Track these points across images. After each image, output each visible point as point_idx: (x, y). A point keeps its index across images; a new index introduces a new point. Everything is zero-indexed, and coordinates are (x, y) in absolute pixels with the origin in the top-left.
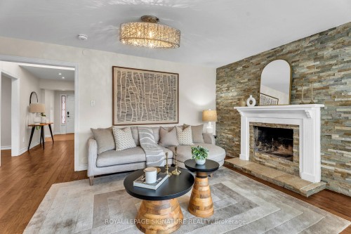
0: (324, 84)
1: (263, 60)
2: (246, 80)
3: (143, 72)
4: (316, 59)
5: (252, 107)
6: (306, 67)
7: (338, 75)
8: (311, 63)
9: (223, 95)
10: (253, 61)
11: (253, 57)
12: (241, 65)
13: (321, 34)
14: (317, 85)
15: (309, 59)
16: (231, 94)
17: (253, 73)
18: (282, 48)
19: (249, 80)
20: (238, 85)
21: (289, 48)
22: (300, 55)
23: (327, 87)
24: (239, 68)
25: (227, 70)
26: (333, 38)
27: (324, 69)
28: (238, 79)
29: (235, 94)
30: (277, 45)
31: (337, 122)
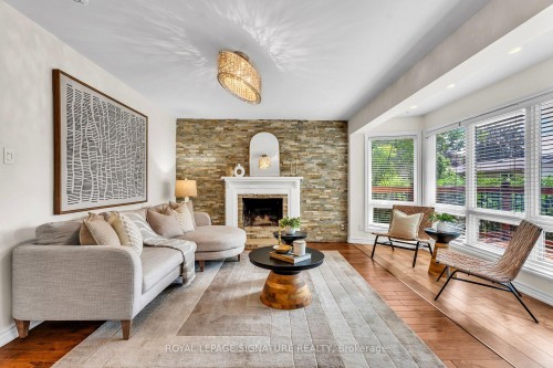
0: (302, 161)
1: (250, 128)
2: (229, 145)
3: (107, 101)
4: (296, 140)
6: (290, 144)
7: (310, 156)
8: (293, 143)
9: (191, 159)
10: (239, 125)
11: (237, 121)
12: (221, 126)
13: (299, 121)
14: (298, 162)
15: (291, 139)
16: (205, 160)
17: (239, 139)
18: (270, 122)
19: (233, 146)
20: (217, 150)
21: (276, 125)
22: (285, 133)
23: (302, 164)
24: (219, 129)
25: (198, 126)
26: (306, 128)
27: (301, 149)
28: (217, 141)
29: (213, 159)
30: (265, 118)
31: (309, 190)
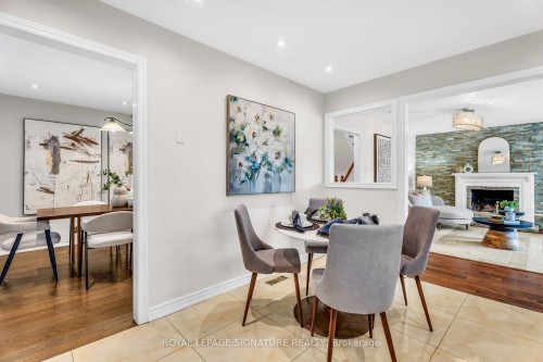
0: (537, 159)
1: (479, 135)
2: (459, 150)
4: (530, 140)
5: (470, 174)
6: (522, 145)
8: (526, 143)
9: (427, 162)
10: (468, 134)
12: (452, 136)
14: (532, 160)
15: (524, 140)
16: (438, 162)
17: (468, 145)
18: (500, 128)
19: (463, 150)
20: (448, 154)
21: (506, 130)
22: (517, 136)
23: (537, 162)
24: (449, 139)
25: (433, 139)
27: (536, 149)
28: (448, 148)
29: (445, 161)
